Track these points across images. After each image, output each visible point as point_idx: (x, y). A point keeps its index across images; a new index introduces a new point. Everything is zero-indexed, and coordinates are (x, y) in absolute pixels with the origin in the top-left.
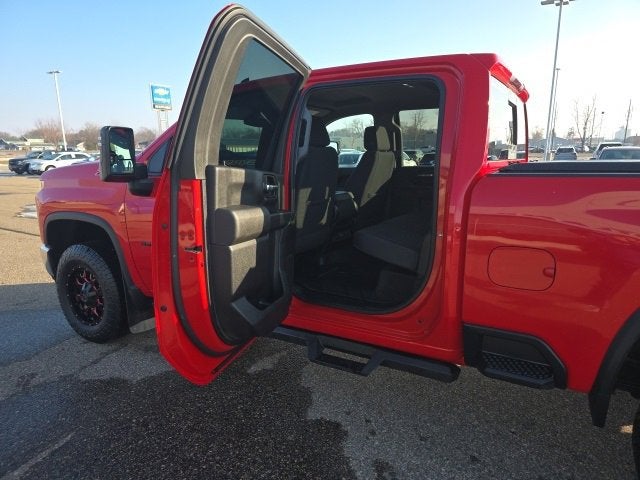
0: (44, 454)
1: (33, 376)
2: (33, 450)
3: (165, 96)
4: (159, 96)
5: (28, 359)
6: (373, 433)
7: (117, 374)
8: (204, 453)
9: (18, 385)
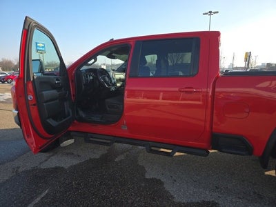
0: (38, 199)
1: (18, 168)
2: (32, 198)
3: (42, 47)
4: (39, 47)
5: (13, 161)
6: (175, 181)
7: (58, 165)
8: (109, 193)
9: (13, 172)
